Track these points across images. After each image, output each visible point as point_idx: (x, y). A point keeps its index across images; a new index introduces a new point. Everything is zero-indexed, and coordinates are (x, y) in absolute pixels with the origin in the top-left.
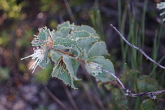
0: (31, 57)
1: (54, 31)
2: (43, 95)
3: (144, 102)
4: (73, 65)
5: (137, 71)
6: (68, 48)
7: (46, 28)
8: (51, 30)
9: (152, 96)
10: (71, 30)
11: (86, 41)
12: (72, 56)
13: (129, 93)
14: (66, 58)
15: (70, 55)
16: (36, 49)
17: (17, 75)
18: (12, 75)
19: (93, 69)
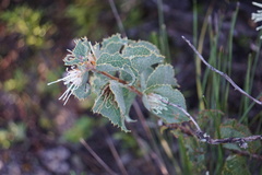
0: (62, 82)
1: (97, 44)
2: (76, 160)
3: (229, 158)
4: (125, 97)
5: (220, 112)
6: (118, 68)
7: (86, 38)
8: (93, 44)
9: (242, 143)
10: (123, 47)
11: (144, 61)
12: (124, 83)
13: (207, 138)
14: (114, 85)
15: (120, 81)
16: (70, 69)
17: (37, 133)
18: (29, 133)
19: (154, 103)
